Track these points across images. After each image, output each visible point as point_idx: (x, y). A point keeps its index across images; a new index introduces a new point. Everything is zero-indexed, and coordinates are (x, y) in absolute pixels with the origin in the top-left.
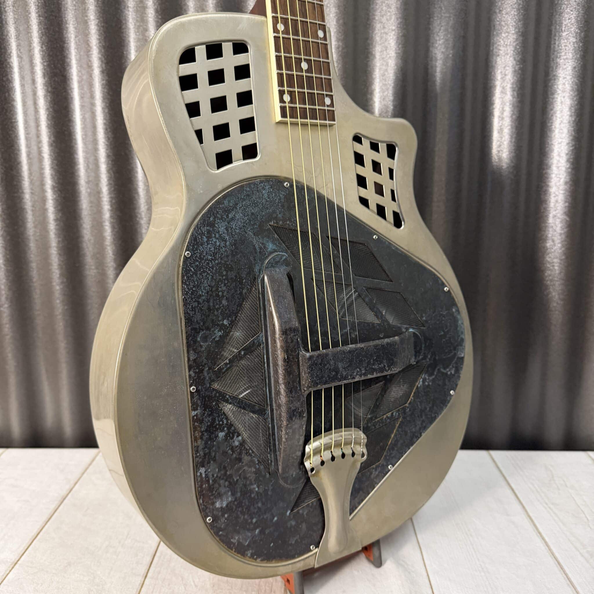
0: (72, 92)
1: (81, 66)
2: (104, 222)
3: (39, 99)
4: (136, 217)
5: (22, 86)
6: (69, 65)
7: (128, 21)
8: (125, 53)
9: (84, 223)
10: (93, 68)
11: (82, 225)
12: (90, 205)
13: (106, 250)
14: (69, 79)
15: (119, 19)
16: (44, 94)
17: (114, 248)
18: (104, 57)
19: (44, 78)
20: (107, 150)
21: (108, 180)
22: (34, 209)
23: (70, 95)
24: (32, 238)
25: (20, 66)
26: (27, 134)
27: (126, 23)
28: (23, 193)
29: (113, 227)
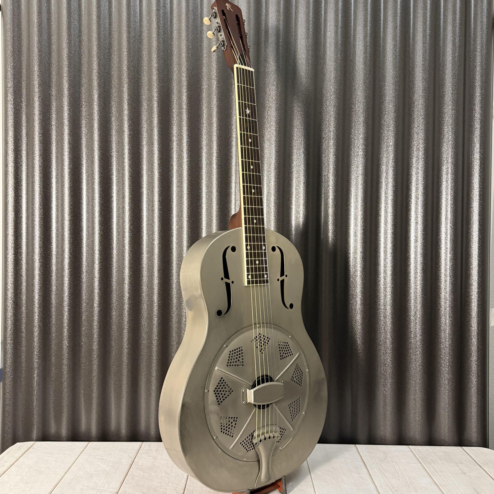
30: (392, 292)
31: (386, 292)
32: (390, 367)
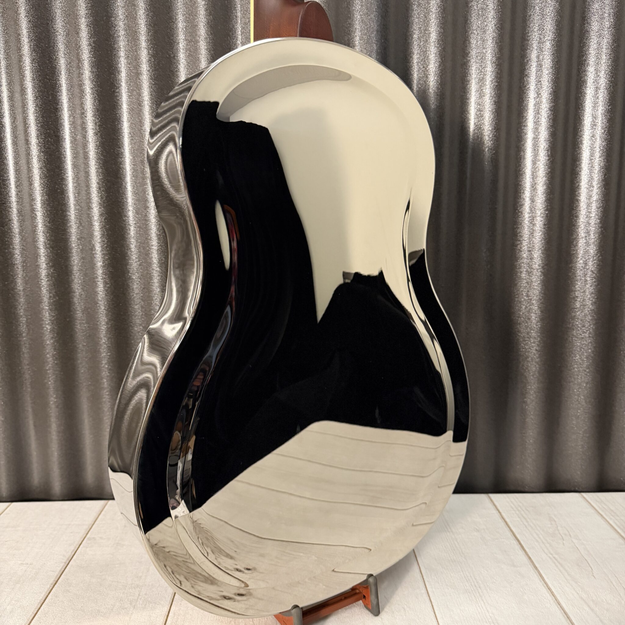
0: (64, 151)
1: (75, 128)
2: (97, 277)
3: (32, 158)
4: (129, 272)
5: (14, 145)
6: (62, 125)
7: (121, 85)
8: (118, 115)
9: (75, 277)
10: (87, 129)
11: (73, 280)
12: (82, 261)
13: (98, 305)
14: (62, 139)
15: (113, 83)
16: (37, 154)
17: (106, 303)
18: (98, 119)
19: (38, 139)
20: (100, 208)
21: (101, 237)
22: (25, 264)
23: (63, 155)
24: (22, 293)
25: (13, 126)
26: (19, 192)
27: (119, 87)
28: (14, 248)
29: (105, 283)
30: (545, 225)
31: (534, 225)
32: (536, 362)
